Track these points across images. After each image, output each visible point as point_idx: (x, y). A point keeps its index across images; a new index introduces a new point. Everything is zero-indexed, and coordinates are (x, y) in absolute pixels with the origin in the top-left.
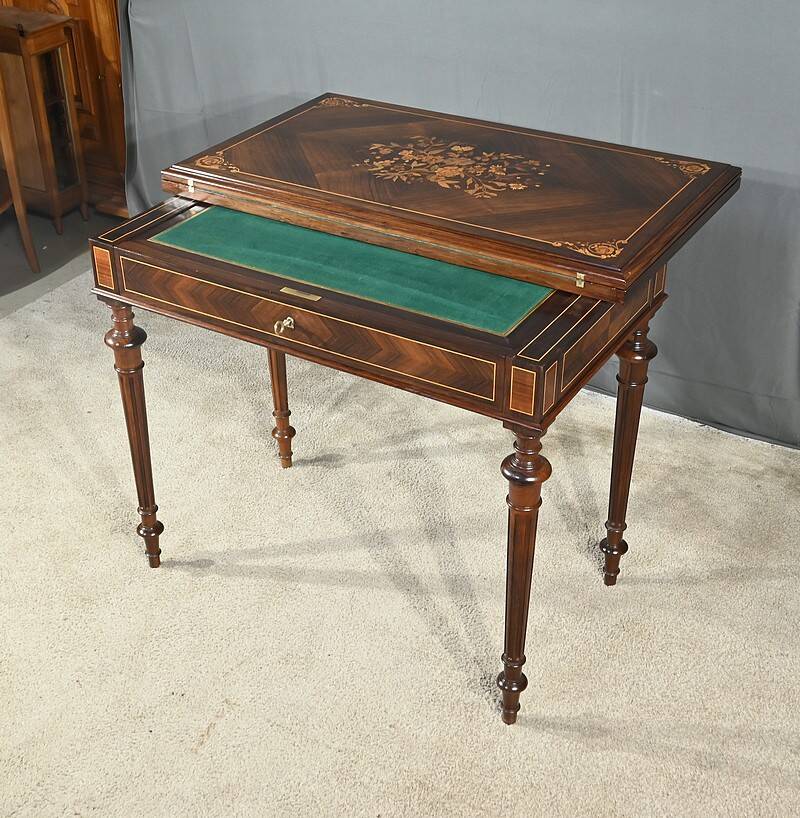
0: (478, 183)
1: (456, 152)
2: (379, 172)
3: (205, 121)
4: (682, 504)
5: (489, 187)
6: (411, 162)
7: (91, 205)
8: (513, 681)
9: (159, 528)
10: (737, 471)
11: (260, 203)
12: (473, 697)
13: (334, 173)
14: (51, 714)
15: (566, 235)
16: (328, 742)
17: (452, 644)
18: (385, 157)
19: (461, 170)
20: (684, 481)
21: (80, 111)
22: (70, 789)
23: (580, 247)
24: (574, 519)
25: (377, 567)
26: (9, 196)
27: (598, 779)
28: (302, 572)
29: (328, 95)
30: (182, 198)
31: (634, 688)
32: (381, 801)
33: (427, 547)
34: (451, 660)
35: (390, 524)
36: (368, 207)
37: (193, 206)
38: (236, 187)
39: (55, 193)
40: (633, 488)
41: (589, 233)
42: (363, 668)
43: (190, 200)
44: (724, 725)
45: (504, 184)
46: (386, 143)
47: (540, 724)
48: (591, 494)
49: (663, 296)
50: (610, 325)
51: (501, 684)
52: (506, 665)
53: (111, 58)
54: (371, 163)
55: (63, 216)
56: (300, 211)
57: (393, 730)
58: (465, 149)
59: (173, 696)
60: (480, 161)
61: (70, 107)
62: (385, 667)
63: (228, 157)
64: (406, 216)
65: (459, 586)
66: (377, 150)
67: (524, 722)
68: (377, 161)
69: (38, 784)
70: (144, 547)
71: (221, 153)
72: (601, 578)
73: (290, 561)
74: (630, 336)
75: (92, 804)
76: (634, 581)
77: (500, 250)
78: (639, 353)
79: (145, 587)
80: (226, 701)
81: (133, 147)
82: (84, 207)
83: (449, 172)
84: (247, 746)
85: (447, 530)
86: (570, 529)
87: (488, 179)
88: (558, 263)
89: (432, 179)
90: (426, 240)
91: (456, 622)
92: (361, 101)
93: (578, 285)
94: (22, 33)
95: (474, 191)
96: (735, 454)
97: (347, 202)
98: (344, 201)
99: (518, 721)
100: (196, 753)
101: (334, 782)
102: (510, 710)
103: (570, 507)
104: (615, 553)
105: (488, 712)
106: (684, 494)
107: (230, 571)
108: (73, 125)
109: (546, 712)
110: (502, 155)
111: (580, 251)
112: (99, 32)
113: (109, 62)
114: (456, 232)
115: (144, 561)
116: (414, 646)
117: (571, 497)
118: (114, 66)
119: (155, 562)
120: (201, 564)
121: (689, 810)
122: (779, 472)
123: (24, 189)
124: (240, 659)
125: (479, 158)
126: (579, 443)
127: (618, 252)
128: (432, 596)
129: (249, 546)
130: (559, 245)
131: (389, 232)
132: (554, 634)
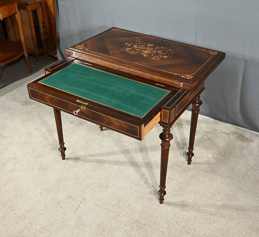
0: (155, 55)
1: (149, 46)
2: (127, 51)
3: (79, 32)
4: (209, 142)
5: (158, 57)
6: (136, 49)
7: (47, 53)
8: (162, 193)
9: (65, 149)
10: (223, 133)
11: (94, 60)
12: (151, 196)
13: (115, 51)
14: (33, 203)
15: (178, 72)
16: (111, 210)
17: (146, 181)
18: (129, 47)
19: (150, 51)
20: (209, 135)
21: (44, 27)
22: (38, 224)
23: (182, 75)
24: (180, 146)
25: (126, 160)
26: (23, 51)
27: (185, 219)
28: (105, 161)
29: (114, 28)
30: (72, 57)
31: (195, 193)
32: (126, 226)
33: (140, 154)
34: (146, 186)
35: (130, 147)
36: (124, 62)
37: (75, 60)
38: (87, 55)
39: (37, 50)
40: (196, 137)
41: (185, 71)
42: (121, 188)
43: (74, 58)
44: (218, 203)
45: (162, 56)
46: (130, 43)
47: (170, 204)
48: (185, 139)
49: (204, 88)
50: (190, 97)
51: (159, 193)
52: (160, 188)
53: (53, 12)
54: (125, 49)
55: (39, 56)
56: (105, 62)
57: (129, 206)
58: (151, 45)
59: (68, 197)
60: (155, 49)
61: (41, 25)
62: (128, 188)
63: (85, 46)
64: (135, 65)
65: (148, 165)
66: (127, 45)
67: (165, 203)
68: (127, 48)
69: (29, 223)
70: (61, 154)
71: (83, 44)
72: (187, 162)
73: (102, 158)
74: (195, 99)
75: (45, 229)
76: (195, 163)
77: (160, 76)
78: (197, 103)
79: (61, 165)
80: (83, 198)
81: (59, 38)
82: (45, 54)
83: (147, 52)
84: (89, 211)
85: (146, 149)
86: (179, 149)
87: (158, 54)
88: (176, 80)
89: (142, 54)
90: (140, 72)
91: (147, 175)
92: (123, 30)
93: (181, 86)
94: (27, 4)
95: (153, 58)
96: (223, 128)
97: (118, 60)
98: (117, 60)
99: (164, 203)
100: (74, 213)
101: (113, 221)
102: (161, 200)
103: (179, 143)
104: (191, 156)
105: (155, 201)
106: (210, 139)
107: (85, 161)
108: (42, 31)
109: (171, 200)
110: (161, 47)
111: (182, 76)
112: (49, 5)
113: (52, 13)
114: (148, 70)
115: (61, 158)
116: (136, 182)
117: (179, 140)
118: (54, 15)
119: (64, 158)
120: (77, 159)
121: (208, 227)
122: (235, 133)
123: (27, 48)
124: (88, 186)
125: (155, 48)
126: (182, 124)
127: (192, 77)
128: (141, 168)
129: (90, 154)
130: (176, 74)
131: (130, 69)
132: (174, 178)
